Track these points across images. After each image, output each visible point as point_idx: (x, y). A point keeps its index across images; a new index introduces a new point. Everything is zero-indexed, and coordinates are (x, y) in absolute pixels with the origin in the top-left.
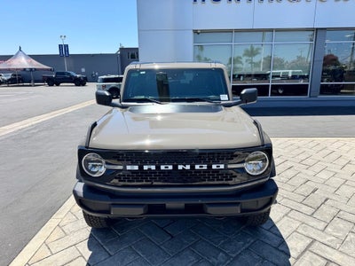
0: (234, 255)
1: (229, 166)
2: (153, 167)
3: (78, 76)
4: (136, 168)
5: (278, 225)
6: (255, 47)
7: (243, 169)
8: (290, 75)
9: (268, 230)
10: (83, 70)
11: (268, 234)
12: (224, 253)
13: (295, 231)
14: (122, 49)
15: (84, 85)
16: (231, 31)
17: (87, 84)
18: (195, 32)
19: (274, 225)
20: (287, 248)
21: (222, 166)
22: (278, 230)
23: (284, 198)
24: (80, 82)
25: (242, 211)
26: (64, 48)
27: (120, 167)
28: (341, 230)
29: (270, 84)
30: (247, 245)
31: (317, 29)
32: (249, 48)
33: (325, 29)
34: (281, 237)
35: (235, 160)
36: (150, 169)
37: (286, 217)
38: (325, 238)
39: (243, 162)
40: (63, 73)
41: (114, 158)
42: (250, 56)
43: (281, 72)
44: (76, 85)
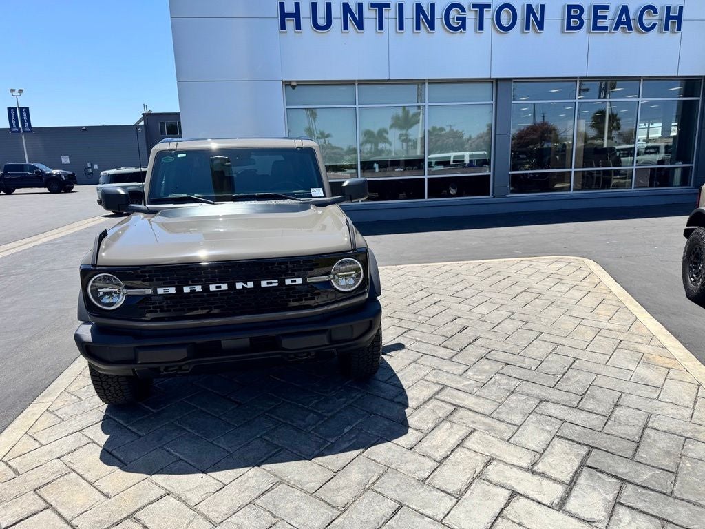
0: (330, 414)
1: (309, 280)
2: (198, 289)
3: (54, 172)
4: (172, 290)
5: (399, 375)
6: (412, 112)
7: (328, 284)
8: (467, 161)
9: (385, 382)
10: (65, 160)
11: (384, 385)
12: (316, 413)
13: (423, 379)
14: (147, 116)
15: (68, 190)
16: (351, 83)
17: (76, 188)
18: (287, 84)
19: (395, 375)
20: (407, 398)
21: (299, 281)
22: (398, 380)
23: (416, 341)
24: (60, 185)
25: (332, 342)
26: (19, 115)
27: (148, 291)
28: (485, 372)
29: (426, 177)
30: (351, 401)
31: (497, 80)
32: (400, 113)
33: (510, 80)
34: (401, 387)
35: (316, 271)
36: (193, 292)
37: (413, 365)
38: (461, 383)
39: (328, 273)
40: (21, 168)
41: (138, 277)
42: (401, 128)
43: (452, 155)
44: (52, 192)
